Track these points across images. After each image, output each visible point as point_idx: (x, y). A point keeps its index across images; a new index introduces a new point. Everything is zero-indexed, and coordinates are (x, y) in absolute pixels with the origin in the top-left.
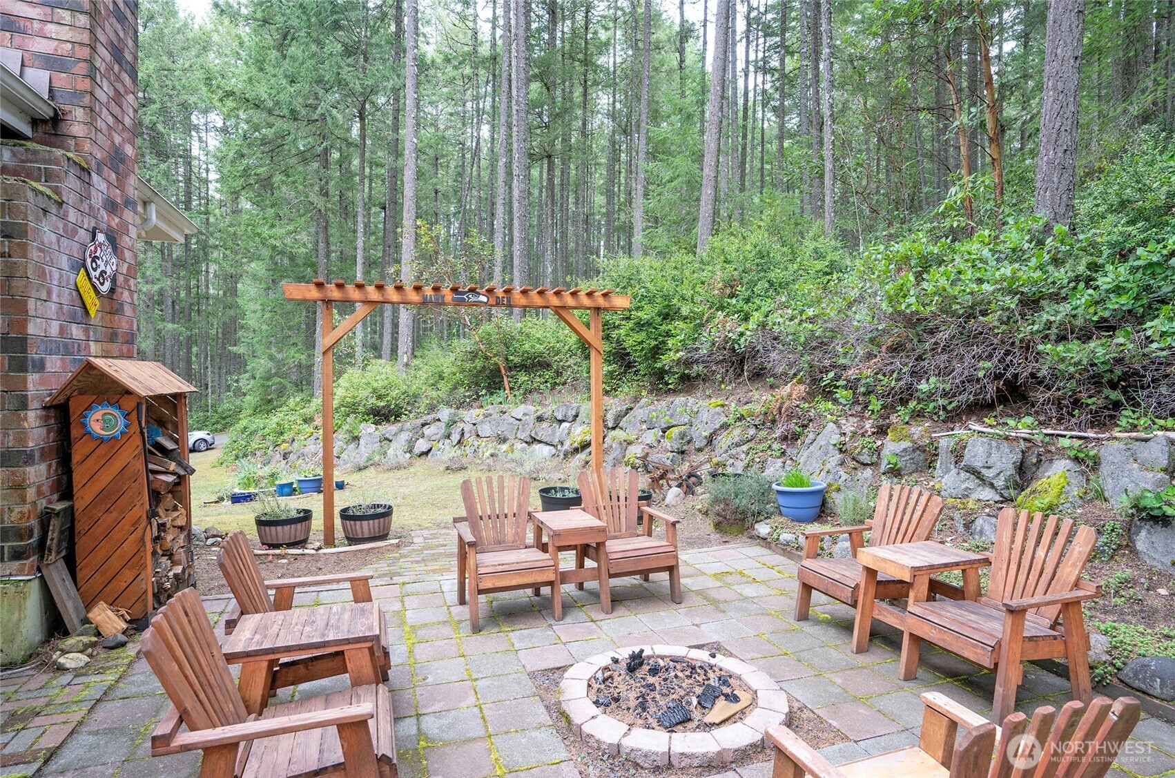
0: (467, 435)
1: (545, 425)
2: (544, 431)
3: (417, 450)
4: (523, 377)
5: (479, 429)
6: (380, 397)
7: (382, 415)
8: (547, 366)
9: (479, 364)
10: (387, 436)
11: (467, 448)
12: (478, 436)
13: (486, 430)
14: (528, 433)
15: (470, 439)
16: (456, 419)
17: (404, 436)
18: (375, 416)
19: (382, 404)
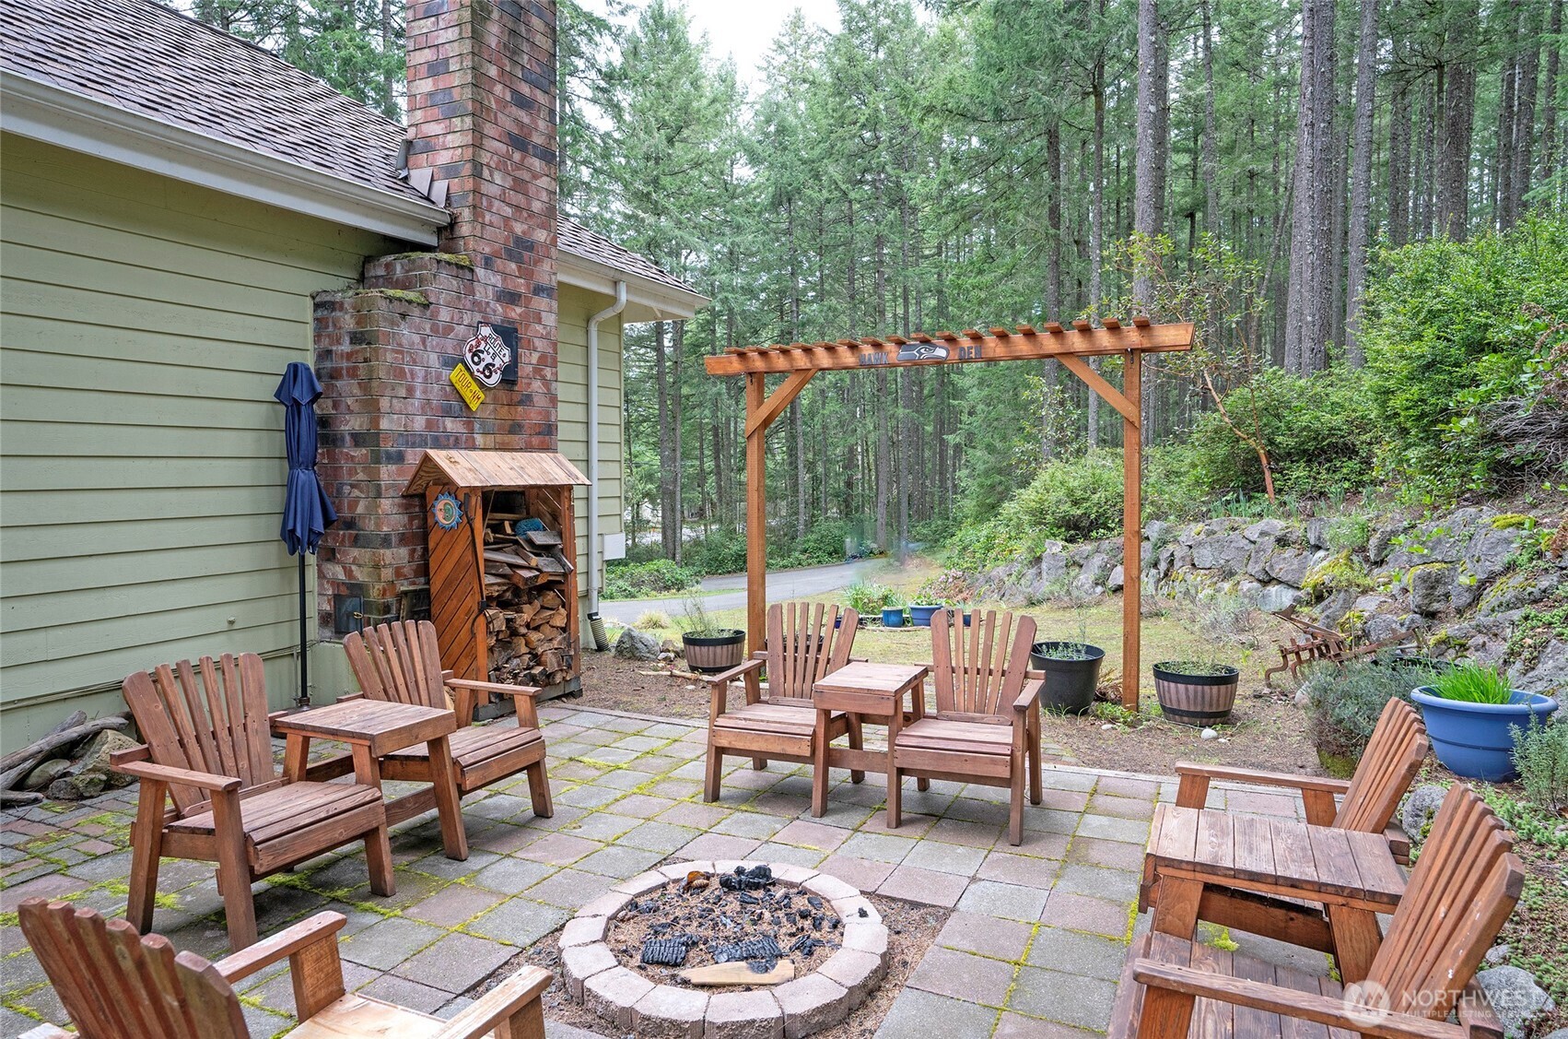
0: (1177, 564)
1: (1289, 553)
2: (1284, 564)
3: (1111, 583)
4: (1299, 472)
5: (1195, 555)
6: (1076, 503)
7: (1077, 529)
8: (1350, 451)
9: (1222, 450)
10: (1077, 558)
11: (1177, 583)
12: (1193, 565)
13: (1205, 556)
14: (1262, 565)
15: (1181, 570)
16: (1169, 537)
17: (1097, 561)
18: (1068, 529)
19: (1079, 512)
